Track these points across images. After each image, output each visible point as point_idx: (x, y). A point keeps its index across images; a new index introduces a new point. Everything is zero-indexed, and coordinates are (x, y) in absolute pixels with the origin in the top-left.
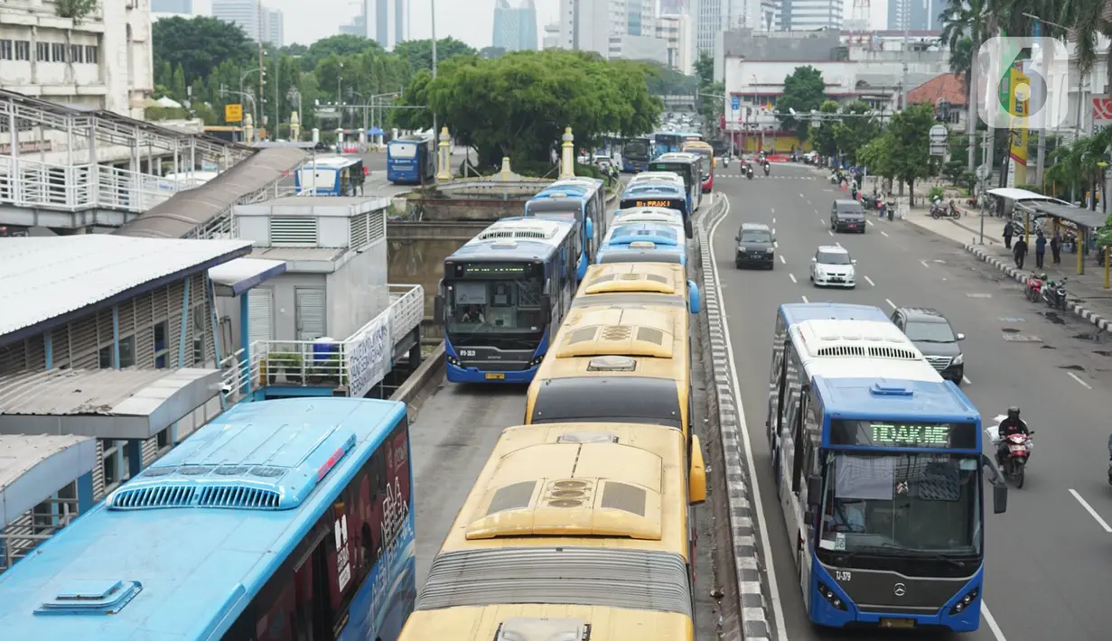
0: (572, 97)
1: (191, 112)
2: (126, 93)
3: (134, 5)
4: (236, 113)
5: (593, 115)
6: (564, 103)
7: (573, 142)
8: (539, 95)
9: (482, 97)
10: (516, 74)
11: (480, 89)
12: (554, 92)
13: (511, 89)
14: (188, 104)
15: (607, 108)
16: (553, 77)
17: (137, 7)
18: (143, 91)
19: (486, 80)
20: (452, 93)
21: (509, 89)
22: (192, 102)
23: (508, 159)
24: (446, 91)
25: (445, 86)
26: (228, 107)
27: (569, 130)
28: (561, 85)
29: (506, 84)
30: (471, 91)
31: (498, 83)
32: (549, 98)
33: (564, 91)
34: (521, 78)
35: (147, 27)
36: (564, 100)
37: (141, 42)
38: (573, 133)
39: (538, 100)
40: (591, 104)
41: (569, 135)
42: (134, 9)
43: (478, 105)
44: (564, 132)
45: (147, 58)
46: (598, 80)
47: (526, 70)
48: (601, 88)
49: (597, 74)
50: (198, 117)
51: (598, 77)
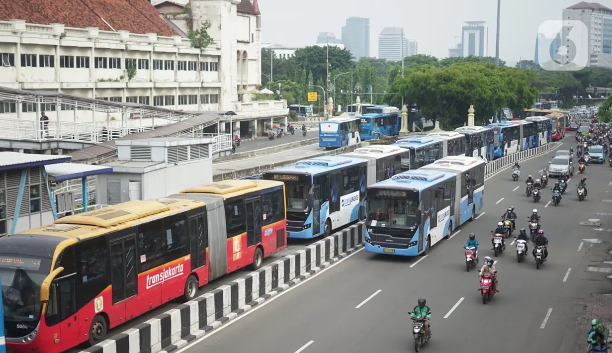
0: (474, 88)
1: (281, 96)
2: (236, 86)
3: (251, 41)
4: (314, 97)
5: (488, 98)
6: (469, 92)
7: (474, 113)
8: (453, 87)
9: (423, 88)
10: (441, 76)
11: (422, 84)
12: (463, 86)
13: (439, 84)
14: (278, 92)
15: (497, 95)
16: (462, 77)
17: (253, 42)
18: (256, 85)
19: (426, 80)
20: (407, 86)
21: (438, 84)
22: (281, 91)
23: (438, 122)
24: (405, 85)
25: (405, 82)
26: (309, 94)
27: (472, 107)
28: (467, 82)
29: (436, 81)
30: (418, 86)
31: (431, 81)
32: (460, 89)
33: (469, 85)
34: (444, 78)
35: (258, 53)
36: (468, 90)
37: (255, 60)
38: (474, 108)
39: (453, 90)
40: (485, 92)
41: (472, 110)
42: (251, 43)
43: (422, 93)
44: (469, 108)
45: (258, 68)
46: (493, 79)
47: (446, 74)
48: (494, 84)
49: (493, 76)
50: (284, 99)
51: (494, 77)
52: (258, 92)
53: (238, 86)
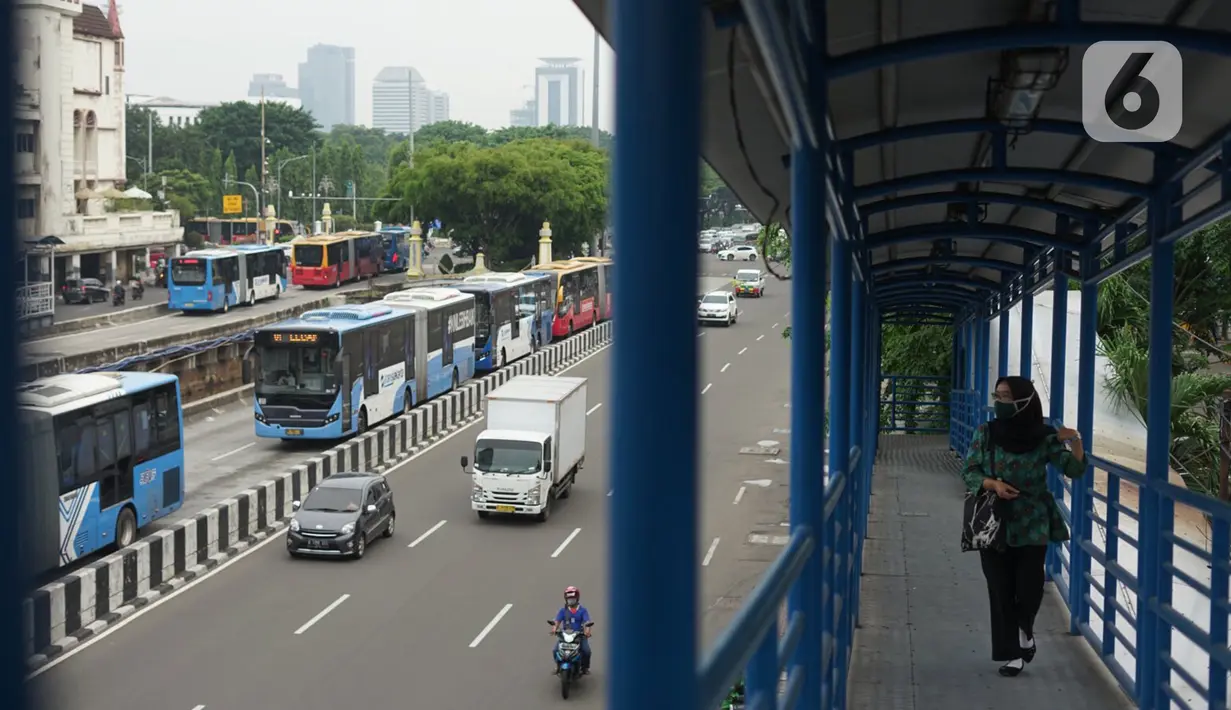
0: (549, 190)
1: (166, 203)
3: (104, 90)
4: (235, 204)
5: (578, 210)
6: (541, 196)
7: (551, 238)
8: (511, 186)
9: (453, 189)
10: (486, 165)
11: (450, 180)
12: (529, 185)
13: (482, 180)
14: (161, 195)
15: (595, 202)
16: (527, 168)
17: (107, 93)
18: (114, 181)
19: (457, 172)
20: (421, 185)
21: (479, 181)
22: (167, 191)
23: (482, 255)
24: (416, 182)
25: (416, 177)
26: (225, 198)
27: (546, 225)
28: (537, 177)
29: (476, 175)
30: (441, 184)
31: (467, 175)
32: (523, 190)
33: (540, 183)
34: (492, 168)
35: (119, 114)
36: (539, 192)
37: (113, 130)
38: (550, 227)
39: (511, 192)
40: (572, 198)
41: (546, 231)
42: (104, 96)
43: (448, 199)
44: (541, 227)
45: (120, 150)
46: (587, 172)
47: (496, 161)
48: (589, 181)
49: (587, 165)
50: (173, 208)
51: (587, 168)
52: (118, 194)
53: (77, 183)
